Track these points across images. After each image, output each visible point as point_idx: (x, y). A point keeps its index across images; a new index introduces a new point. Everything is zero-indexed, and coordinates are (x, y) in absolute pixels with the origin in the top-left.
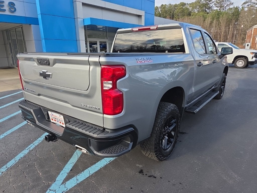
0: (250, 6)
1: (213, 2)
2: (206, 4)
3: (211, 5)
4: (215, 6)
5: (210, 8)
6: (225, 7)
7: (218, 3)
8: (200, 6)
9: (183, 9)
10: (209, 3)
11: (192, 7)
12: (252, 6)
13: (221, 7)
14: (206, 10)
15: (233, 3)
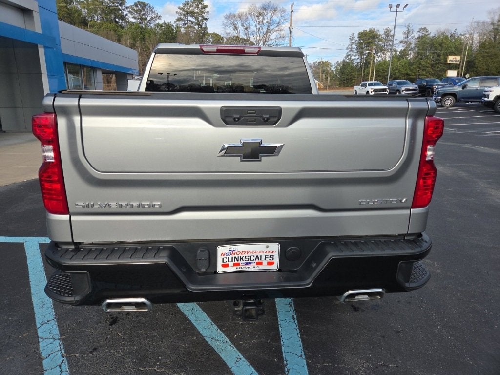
0: (187, 26)
1: (127, 8)
2: (114, 9)
3: (125, 13)
4: (131, 16)
5: (123, 18)
6: (149, 21)
7: (136, 11)
8: (103, 11)
9: (68, 9)
10: (120, 7)
11: (88, 9)
12: (191, 27)
13: (142, 19)
14: (117, 20)
15: (160, 16)
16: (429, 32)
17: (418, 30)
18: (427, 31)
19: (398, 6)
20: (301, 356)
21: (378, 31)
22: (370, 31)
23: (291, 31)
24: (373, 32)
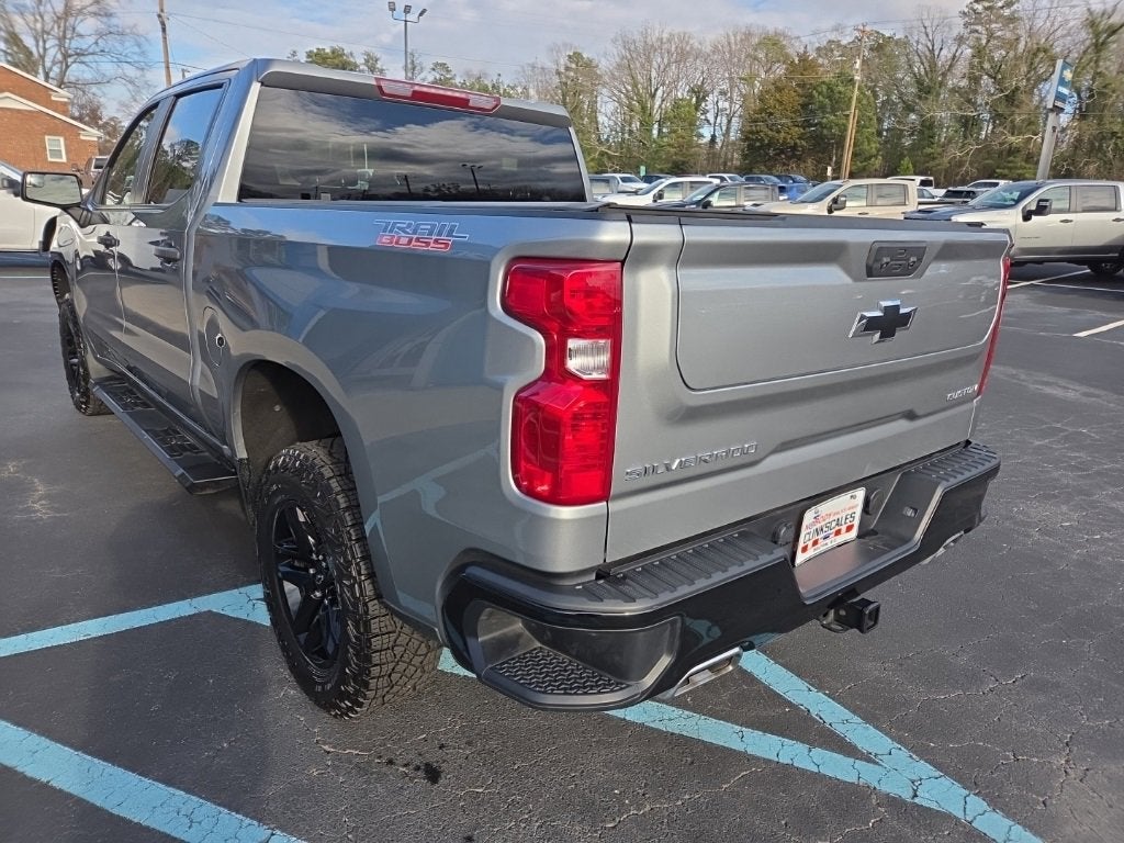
16: (453, 73)
17: (432, 66)
18: (448, 71)
19: (407, 9)
20: (810, 690)
21: (351, 54)
22: (333, 52)
23: (163, 24)
24: (341, 55)
